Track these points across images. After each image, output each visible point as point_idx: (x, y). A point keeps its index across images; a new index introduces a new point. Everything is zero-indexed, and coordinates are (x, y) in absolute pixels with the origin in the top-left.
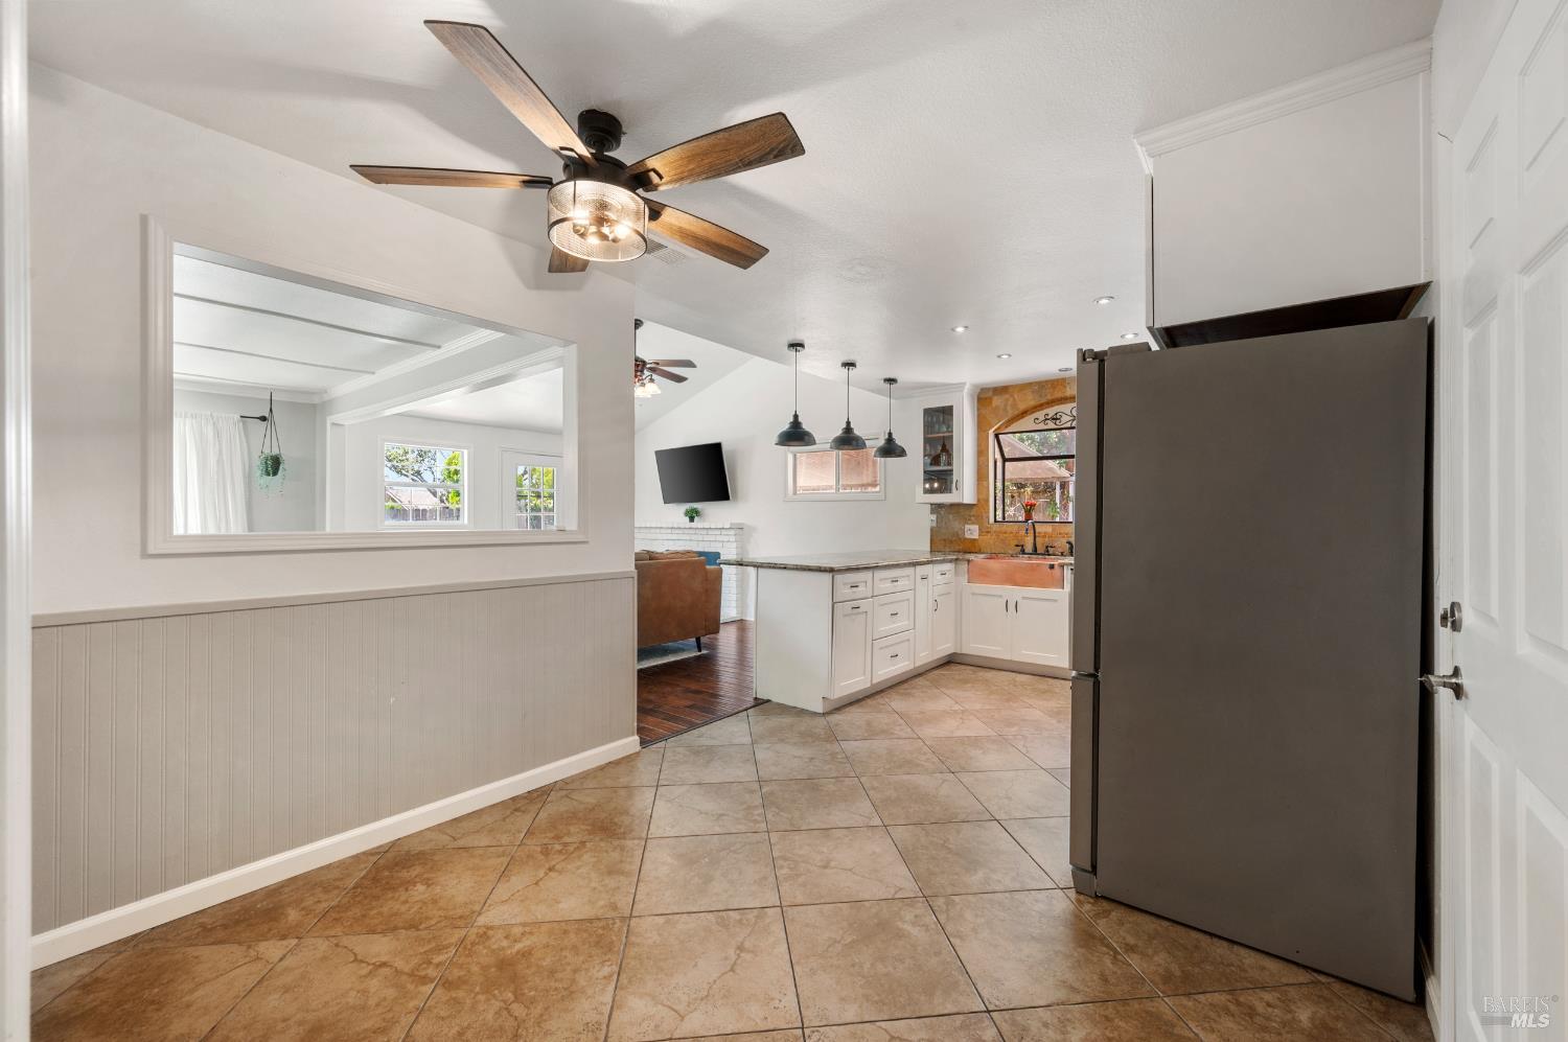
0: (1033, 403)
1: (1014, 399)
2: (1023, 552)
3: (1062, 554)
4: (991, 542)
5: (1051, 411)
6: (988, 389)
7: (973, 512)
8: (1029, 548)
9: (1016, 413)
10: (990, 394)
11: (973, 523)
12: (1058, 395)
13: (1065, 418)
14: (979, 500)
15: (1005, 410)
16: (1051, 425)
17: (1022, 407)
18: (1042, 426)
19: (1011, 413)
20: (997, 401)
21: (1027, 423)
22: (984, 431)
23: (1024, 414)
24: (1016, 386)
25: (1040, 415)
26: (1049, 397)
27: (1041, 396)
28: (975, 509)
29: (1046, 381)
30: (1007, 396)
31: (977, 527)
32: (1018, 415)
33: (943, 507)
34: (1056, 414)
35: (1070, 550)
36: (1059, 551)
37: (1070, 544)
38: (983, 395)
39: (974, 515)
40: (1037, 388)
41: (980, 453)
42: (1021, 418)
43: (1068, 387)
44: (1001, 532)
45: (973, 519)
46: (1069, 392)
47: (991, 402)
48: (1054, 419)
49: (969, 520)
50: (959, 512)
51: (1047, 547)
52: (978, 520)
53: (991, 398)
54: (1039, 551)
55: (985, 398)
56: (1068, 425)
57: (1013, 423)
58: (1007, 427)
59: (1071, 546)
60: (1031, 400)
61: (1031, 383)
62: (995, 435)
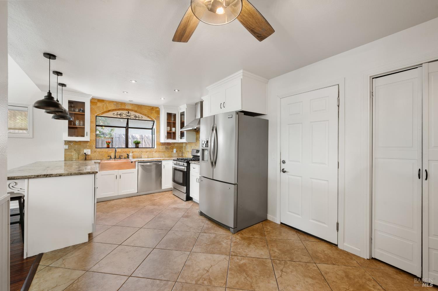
0: (114, 108)
1: (107, 105)
2: (111, 158)
3: (125, 158)
4: (97, 155)
5: (119, 112)
7: (88, 144)
8: (113, 157)
10: (96, 101)
11: (88, 149)
12: (123, 107)
13: (124, 115)
14: (90, 140)
15: (103, 108)
16: (119, 117)
17: (110, 109)
18: (116, 116)
19: (105, 110)
20: (99, 104)
21: (110, 114)
22: (94, 114)
23: (109, 111)
24: (108, 101)
25: (115, 112)
26: (120, 108)
27: (116, 106)
28: (89, 143)
29: (119, 102)
30: (104, 104)
31: (90, 150)
32: (107, 111)
33: (72, 142)
34: (121, 113)
35: (128, 157)
36: (123, 157)
37: (127, 154)
38: (93, 101)
39: (88, 146)
40: (115, 103)
41: (91, 122)
42: (107, 112)
43: (126, 106)
44: (101, 152)
45: (88, 147)
46: (127, 108)
47: (96, 104)
48: (120, 115)
49: (86, 147)
50: (81, 145)
51: (120, 156)
52: (90, 147)
53: (97, 102)
54: (117, 158)
55: (94, 102)
56: (125, 118)
57: (104, 113)
58: (102, 114)
59: (128, 155)
60: (112, 107)
61: (114, 101)
62: (96, 116)
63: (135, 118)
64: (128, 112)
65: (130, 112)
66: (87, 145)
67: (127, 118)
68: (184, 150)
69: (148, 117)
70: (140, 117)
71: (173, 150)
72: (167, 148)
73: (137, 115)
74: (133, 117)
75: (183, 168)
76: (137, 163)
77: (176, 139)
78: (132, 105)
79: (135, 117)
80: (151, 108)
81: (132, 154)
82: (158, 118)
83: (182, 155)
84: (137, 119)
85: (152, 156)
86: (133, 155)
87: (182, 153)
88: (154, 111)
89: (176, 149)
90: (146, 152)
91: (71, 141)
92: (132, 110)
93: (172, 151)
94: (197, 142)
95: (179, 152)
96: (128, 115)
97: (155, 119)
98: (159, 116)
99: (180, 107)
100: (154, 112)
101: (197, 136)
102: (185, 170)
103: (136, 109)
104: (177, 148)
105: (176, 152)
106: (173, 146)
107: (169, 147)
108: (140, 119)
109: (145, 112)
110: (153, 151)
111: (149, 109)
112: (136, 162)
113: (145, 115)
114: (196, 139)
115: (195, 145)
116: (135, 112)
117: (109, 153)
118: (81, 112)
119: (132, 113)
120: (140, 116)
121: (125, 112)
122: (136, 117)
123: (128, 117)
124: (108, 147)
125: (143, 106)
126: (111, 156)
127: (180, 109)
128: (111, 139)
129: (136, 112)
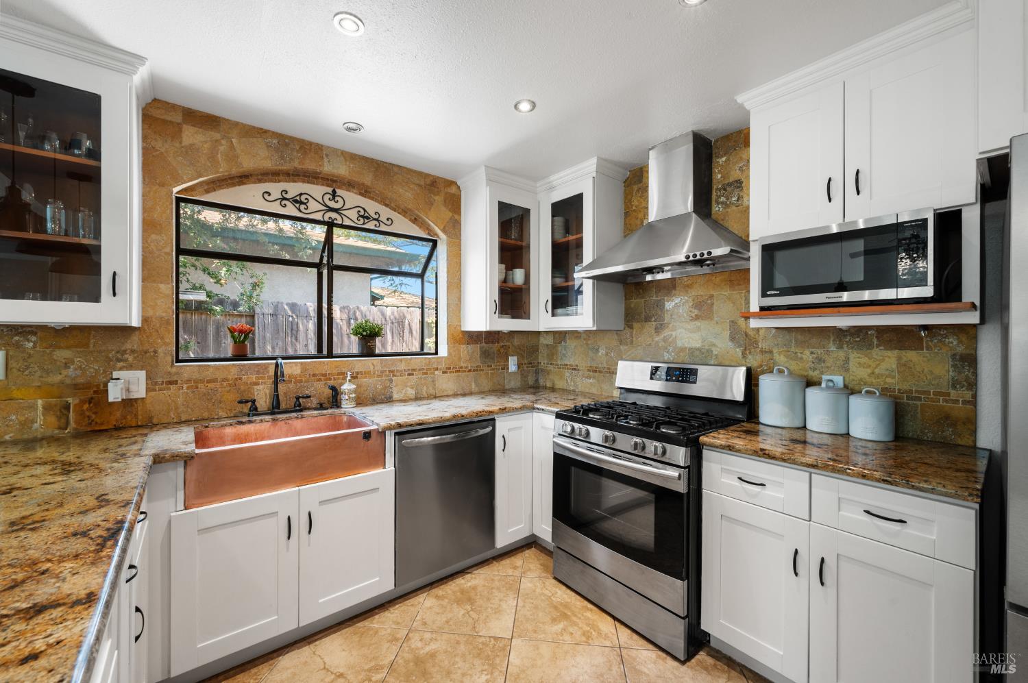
0: (268, 164)
1: (232, 147)
2: (254, 411)
3: (321, 407)
4: (180, 401)
5: (294, 189)
6: (172, 107)
7: (133, 342)
8: (263, 403)
9: (234, 171)
10: (178, 118)
11: (130, 367)
12: (310, 165)
13: (313, 205)
14: (145, 320)
15: (212, 157)
16: (291, 210)
17: (248, 164)
18: (276, 208)
19: (223, 170)
20: (191, 135)
21: (249, 195)
22: (162, 185)
23: (243, 178)
24: (236, 124)
25: (275, 189)
26: (296, 164)
27: (282, 158)
28: (135, 338)
29: (293, 139)
30: (217, 136)
31: (142, 375)
32: (232, 178)
33: (35, 334)
34: (301, 194)
35: (335, 399)
36: (314, 402)
37: (334, 389)
38: (157, 113)
39: (133, 351)
40: (275, 141)
41: (149, 225)
42: (233, 185)
43: (326, 160)
44: (202, 381)
45: (131, 359)
46: (328, 168)
47: (177, 133)
48: (296, 201)
49: (119, 360)
50: (87, 345)
51: (298, 398)
52: (144, 359)
53: (178, 124)
54: (283, 406)
55: (164, 122)
56: (318, 216)
57: (221, 187)
58: (207, 191)
59: (336, 392)
60: (260, 158)
61: (266, 132)
62: (179, 200)
63: (360, 223)
64: (334, 192)
65: (339, 192)
66: (128, 346)
67: (326, 219)
68: (543, 361)
69: (415, 220)
70: (383, 218)
71: (507, 360)
72: (485, 354)
73: (372, 207)
74: (353, 214)
75: (673, 473)
76: (390, 440)
77: (529, 318)
78: (352, 157)
79: (363, 217)
80: (428, 182)
81: (354, 387)
82: (454, 227)
83: (537, 381)
84: (371, 225)
85: (432, 391)
86: (355, 391)
87: (537, 372)
88: (438, 194)
89: (515, 358)
90: (409, 374)
91: (22, 326)
92: (350, 185)
93: (506, 367)
94: (631, 327)
95: (525, 368)
96: (332, 204)
97: (444, 231)
98: (456, 217)
99: (552, 178)
100: (439, 199)
101: (634, 302)
102: (681, 487)
103: (368, 179)
104: (519, 352)
105: (519, 368)
106: (508, 344)
107: (495, 347)
108: (383, 228)
109: (406, 195)
110: (437, 369)
111: (422, 183)
112: (387, 433)
113: (404, 212)
114: (627, 315)
115: (621, 342)
116: (361, 194)
117: (242, 388)
118: (78, 156)
119: (351, 199)
120: (385, 212)
121: (317, 191)
122: (367, 218)
123: (334, 215)
124: (240, 356)
125: (396, 170)
126: (253, 401)
127: (552, 188)
128: (248, 319)
129: (365, 192)
